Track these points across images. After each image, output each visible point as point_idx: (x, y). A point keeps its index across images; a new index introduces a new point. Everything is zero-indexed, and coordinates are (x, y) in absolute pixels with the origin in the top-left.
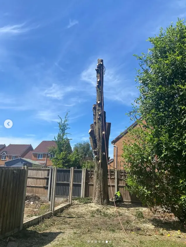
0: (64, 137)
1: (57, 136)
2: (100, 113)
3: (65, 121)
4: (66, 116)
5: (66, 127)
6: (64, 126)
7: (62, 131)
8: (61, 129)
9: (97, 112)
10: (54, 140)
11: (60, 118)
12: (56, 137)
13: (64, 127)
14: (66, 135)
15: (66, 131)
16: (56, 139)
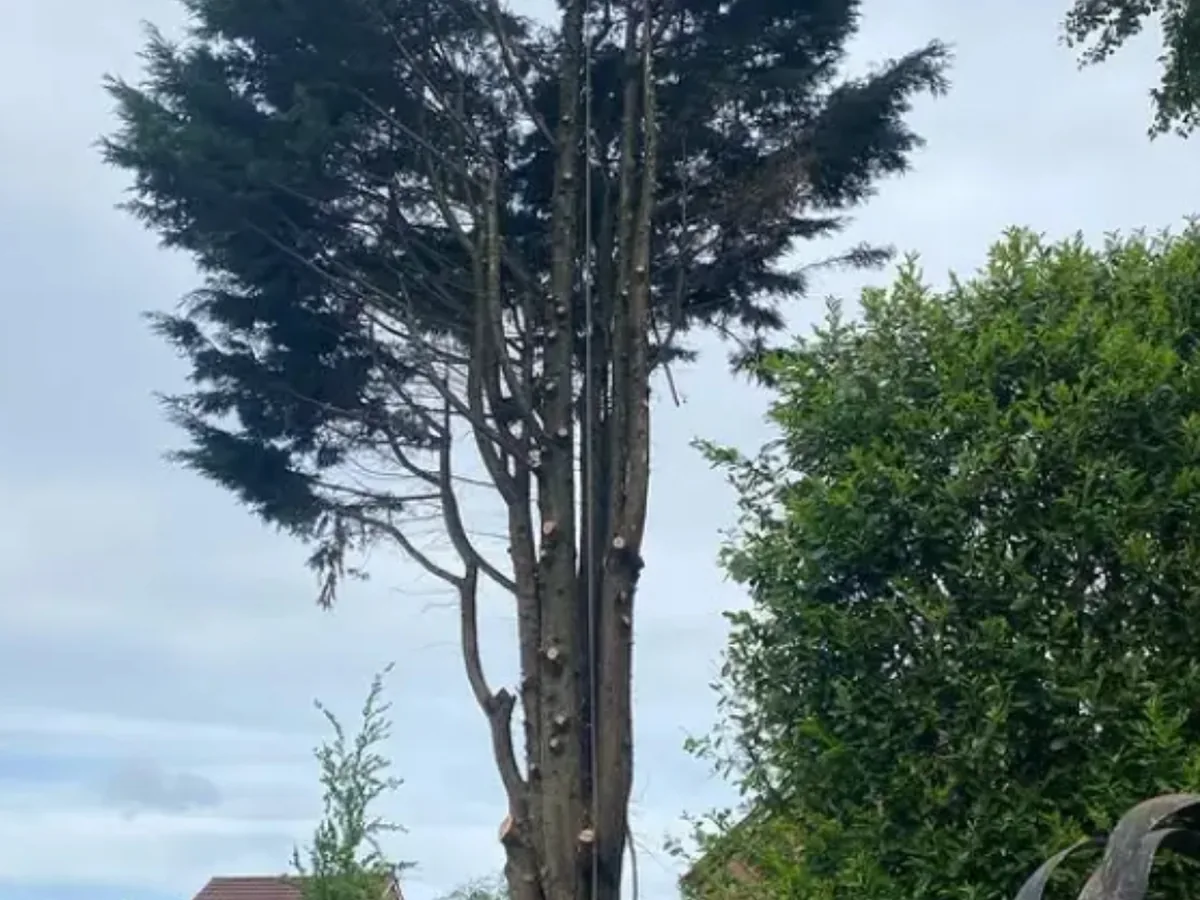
0: (361, 852)
1: (312, 847)
2: (560, 720)
3: (363, 742)
4: (370, 700)
5: (374, 782)
6: (358, 769)
7: (348, 806)
8: (338, 795)
9: (545, 710)
10: (294, 872)
11: (331, 717)
12: (301, 852)
13: (362, 781)
14: (370, 839)
15: (371, 812)
16: (302, 870)
